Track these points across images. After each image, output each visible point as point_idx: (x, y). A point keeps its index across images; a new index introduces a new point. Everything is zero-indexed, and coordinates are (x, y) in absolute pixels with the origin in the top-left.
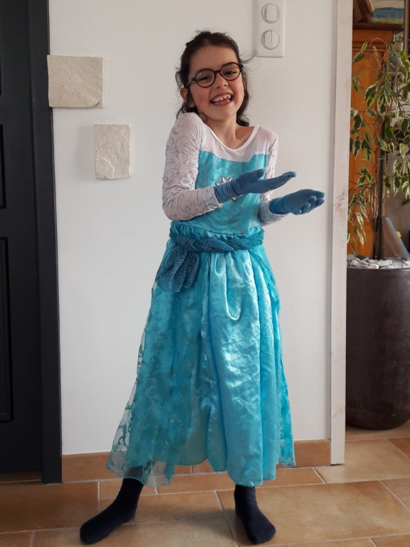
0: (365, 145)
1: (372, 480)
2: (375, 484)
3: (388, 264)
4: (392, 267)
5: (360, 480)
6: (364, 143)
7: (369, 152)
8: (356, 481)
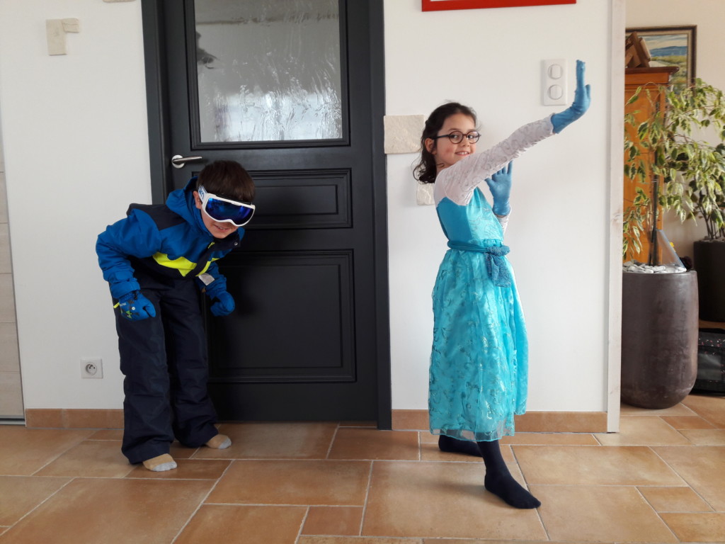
0: (640, 170)
1: (642, 445)
2: (645, 449)
3: (662, 269)
4: (665, 272)
5: (632, 445)
6: (639, 169)
7: (643, 177)
8: (628, 445)
